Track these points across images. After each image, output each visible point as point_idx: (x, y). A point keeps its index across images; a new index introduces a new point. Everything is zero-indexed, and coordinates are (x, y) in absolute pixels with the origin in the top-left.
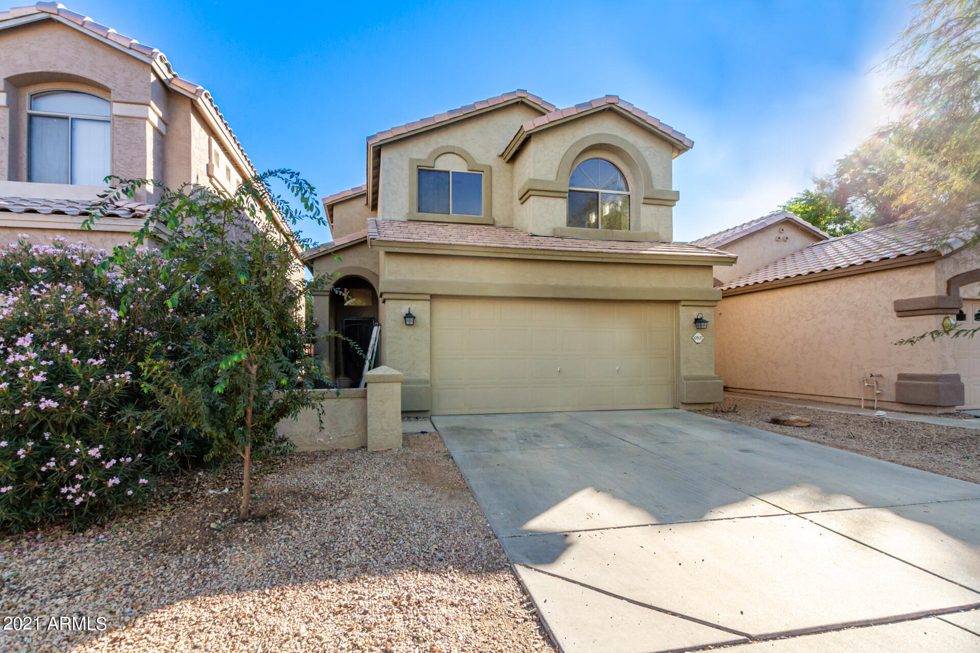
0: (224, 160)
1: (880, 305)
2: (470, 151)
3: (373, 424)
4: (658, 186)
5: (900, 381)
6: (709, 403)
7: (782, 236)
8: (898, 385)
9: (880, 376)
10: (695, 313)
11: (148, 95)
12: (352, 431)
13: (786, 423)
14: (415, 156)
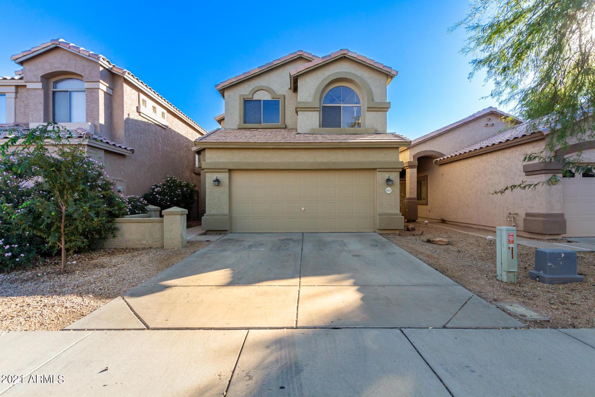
0: (150, 103)
1: (517, 168)
2: (273, 88)
3: (166, 235)
4: (377, 99)
5: (526, 218)
6: (396, 230)
7: (489, 123)
8: (525, 220)
9: (517, 214)
10: (386, 175)
11: (99, 77)
12: (160, 239)
13: (434, 242)
14: (242, 93)
